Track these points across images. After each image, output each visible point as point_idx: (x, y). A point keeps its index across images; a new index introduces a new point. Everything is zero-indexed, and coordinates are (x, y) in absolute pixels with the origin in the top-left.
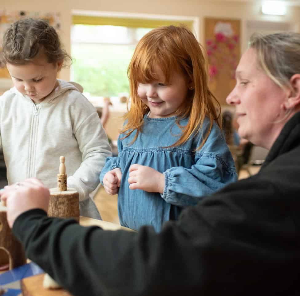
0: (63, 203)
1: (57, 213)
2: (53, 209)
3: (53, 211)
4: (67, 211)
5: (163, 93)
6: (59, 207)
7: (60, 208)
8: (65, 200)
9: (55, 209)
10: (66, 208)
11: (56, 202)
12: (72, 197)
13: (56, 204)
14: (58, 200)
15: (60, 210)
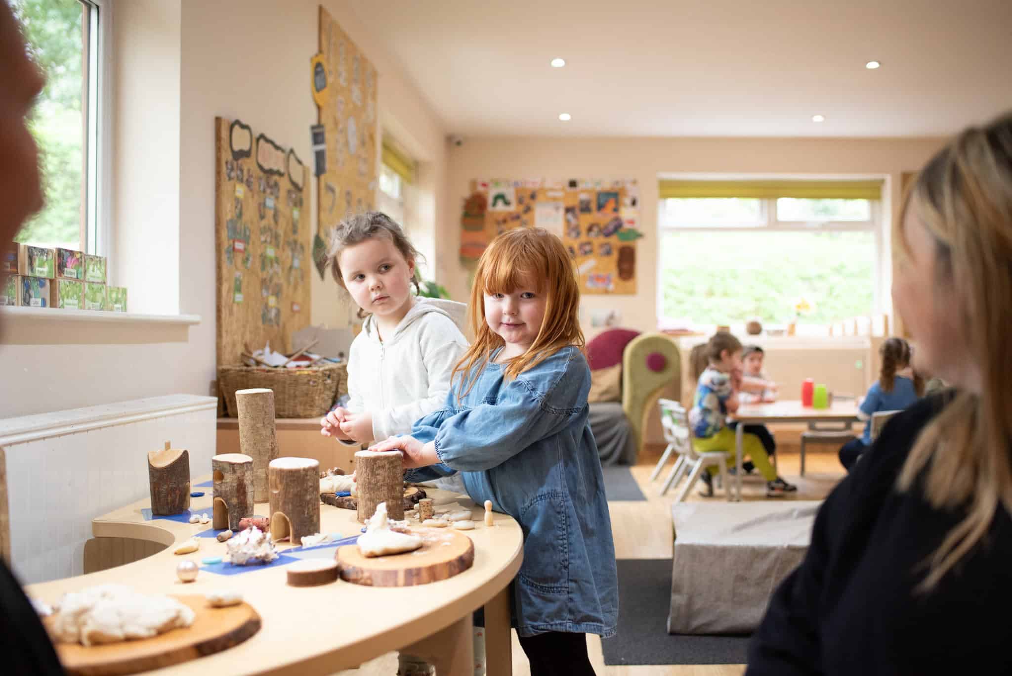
0: (383, 467)
1: (374, 481)
2: (368, 476)
3: (368, 479)
4: (389, 477)
5: (527, 309)
6: (377, 472)
7: (378, 474)
8: (386, 463)
9: (372, 476)
10: (386, 474)
11: (373, 466)
12: (394, 458)
13: (373, 468)
14: (376, 464)
15: (378, 477)
